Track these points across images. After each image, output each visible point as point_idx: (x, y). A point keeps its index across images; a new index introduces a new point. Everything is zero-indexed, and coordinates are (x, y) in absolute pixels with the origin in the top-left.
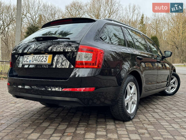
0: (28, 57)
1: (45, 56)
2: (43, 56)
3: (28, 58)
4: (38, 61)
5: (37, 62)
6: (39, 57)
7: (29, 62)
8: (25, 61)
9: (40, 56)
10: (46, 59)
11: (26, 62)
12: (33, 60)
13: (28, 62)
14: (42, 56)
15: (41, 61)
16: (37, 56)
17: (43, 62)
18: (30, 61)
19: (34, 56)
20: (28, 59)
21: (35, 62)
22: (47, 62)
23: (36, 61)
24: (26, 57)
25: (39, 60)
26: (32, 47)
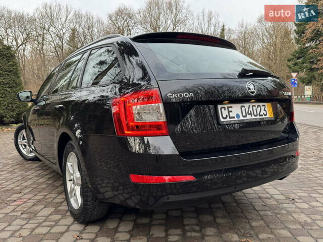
0: (228, 108)
1: (263, 106)
2: (260, 106)
3: (230, 109)
4: (255, 116)
5: (253, 117)
6: (254, 108)
7: (236, 119)
8: (225, 116)
9: (255, 106)
10: (264, 110)
11: (228, 119)
12: (244, 115)
13: (234, 117)
14: (258, 106)
15: (260, 115)
16: (249, 106)
17: (262, 115)
18: (238, 116)
19: (244, 107)
20: (231, 111)
21: (249, 117)
22: (267, 116)
23: (251, 114)
25: (255, 114)
26: (249, 89)
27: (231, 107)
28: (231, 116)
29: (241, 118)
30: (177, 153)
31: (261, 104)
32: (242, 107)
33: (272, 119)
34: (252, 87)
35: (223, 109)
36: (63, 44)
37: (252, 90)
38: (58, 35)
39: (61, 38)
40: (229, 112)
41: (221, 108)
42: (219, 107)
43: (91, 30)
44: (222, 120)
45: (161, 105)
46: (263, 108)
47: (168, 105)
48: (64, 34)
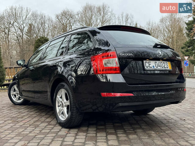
0: (149, 62)
1: (166, 63)
3: (150, 63)
4: (162, 67)
5: (161, 68)
7: (153, 68)
8: (147, 66)
9: (162, 63)
10: (167, 65)
11: (149, 68)
12: (157, 66)
13: (152, 67)
15: (164, 68)
16: (159, 62)
17: (166, 68)
18: (153, 67)
19: (156, 62)
20: (150, 64)
21: (159, 68)
22: (168, 68)
23: (160, 66)
24: (147, 62)
25: (162, 66)
26: (159, 53)
27: (150, 62)
28: (150, 66)
29: (155, 68)
30: (125, 82)
31: (165, 62)
32: (155, 62)
33: (171, 70)
34: (160, 53)
35: (146, 63)
36: (23, 34)
37: (160, 54)
38: (19, 28)
39: (22, 31)
40: (149, 64)
41: (145, 62)
42: (144, 61)
43: (43, 25)
44: (146, 68)
45: (117, 59)
46: (166, 64)
47: (120, 59)
48: (24, 27)
